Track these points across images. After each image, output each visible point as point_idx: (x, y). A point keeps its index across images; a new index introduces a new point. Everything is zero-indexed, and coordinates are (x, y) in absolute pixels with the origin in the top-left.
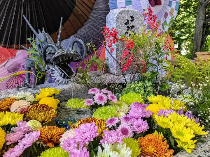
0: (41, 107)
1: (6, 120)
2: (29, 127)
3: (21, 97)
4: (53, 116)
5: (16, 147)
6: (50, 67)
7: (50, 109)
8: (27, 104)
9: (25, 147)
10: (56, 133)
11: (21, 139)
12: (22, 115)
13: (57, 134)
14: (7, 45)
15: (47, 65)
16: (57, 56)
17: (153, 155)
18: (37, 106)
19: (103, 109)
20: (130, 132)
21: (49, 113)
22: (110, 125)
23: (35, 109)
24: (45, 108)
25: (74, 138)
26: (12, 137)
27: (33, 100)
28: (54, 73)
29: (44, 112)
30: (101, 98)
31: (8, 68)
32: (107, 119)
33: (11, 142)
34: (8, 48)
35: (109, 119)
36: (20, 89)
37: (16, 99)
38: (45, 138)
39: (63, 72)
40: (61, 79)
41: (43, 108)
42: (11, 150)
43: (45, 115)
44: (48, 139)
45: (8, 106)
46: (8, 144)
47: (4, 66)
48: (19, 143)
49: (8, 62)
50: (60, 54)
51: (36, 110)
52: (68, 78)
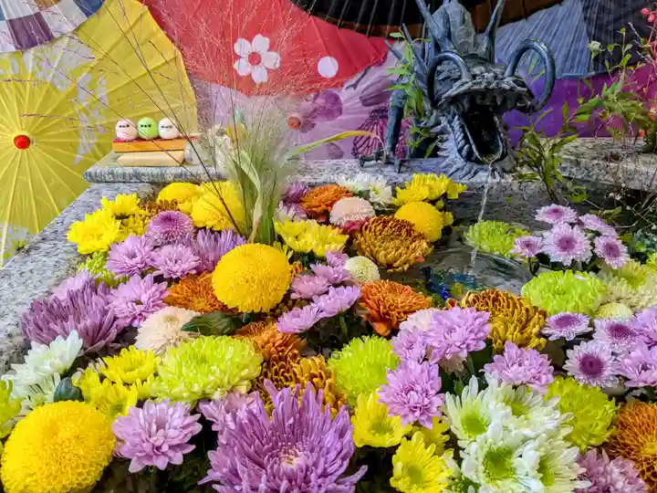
0: (396, 226)
1: (306, 242)
2: (346, 273)
3: (360, 188)
4: (417, 258)
5: (307, 308)
6: (441, 118)
7: (415, 237)
8: (365, 210)
9: (321, 316)
10: (400, 305)
11: (319, 295)
12: (343, 236)
13: (402, 307)
14: (369, 27)
15: (435, 112)
16: (456, 93)
17: (648, 464)
18: (385, 223)
19: (562, 279)
20: (606, 373)
21: (408, 248)
22: (554, 331)
23: (378, 228)
24: (404, 231)
25: (426, 335)
26: (305, 286)
27: (389, 202)
28: (445, 141)
29: (397, 242)
30: (566, 244)
31: (363, 92)
32: (556, 312)
33: (300, 293)
34: (369, 36)
35: (561, 314)
36: (366, 163)
37: (350, 190)
38: (372, 308)
39: (467, 142)
40: (460, 162)
41: (400, 230)
42: (296, 310)
43: (397, 250)
44: (378, 312)
45: (327, 205)
46: (293, 296)
47: (355, 86)
48: (313, 302)
49: (365, 73)
50: (466, 87)
51: (381, 231)
52: (477, 161)
